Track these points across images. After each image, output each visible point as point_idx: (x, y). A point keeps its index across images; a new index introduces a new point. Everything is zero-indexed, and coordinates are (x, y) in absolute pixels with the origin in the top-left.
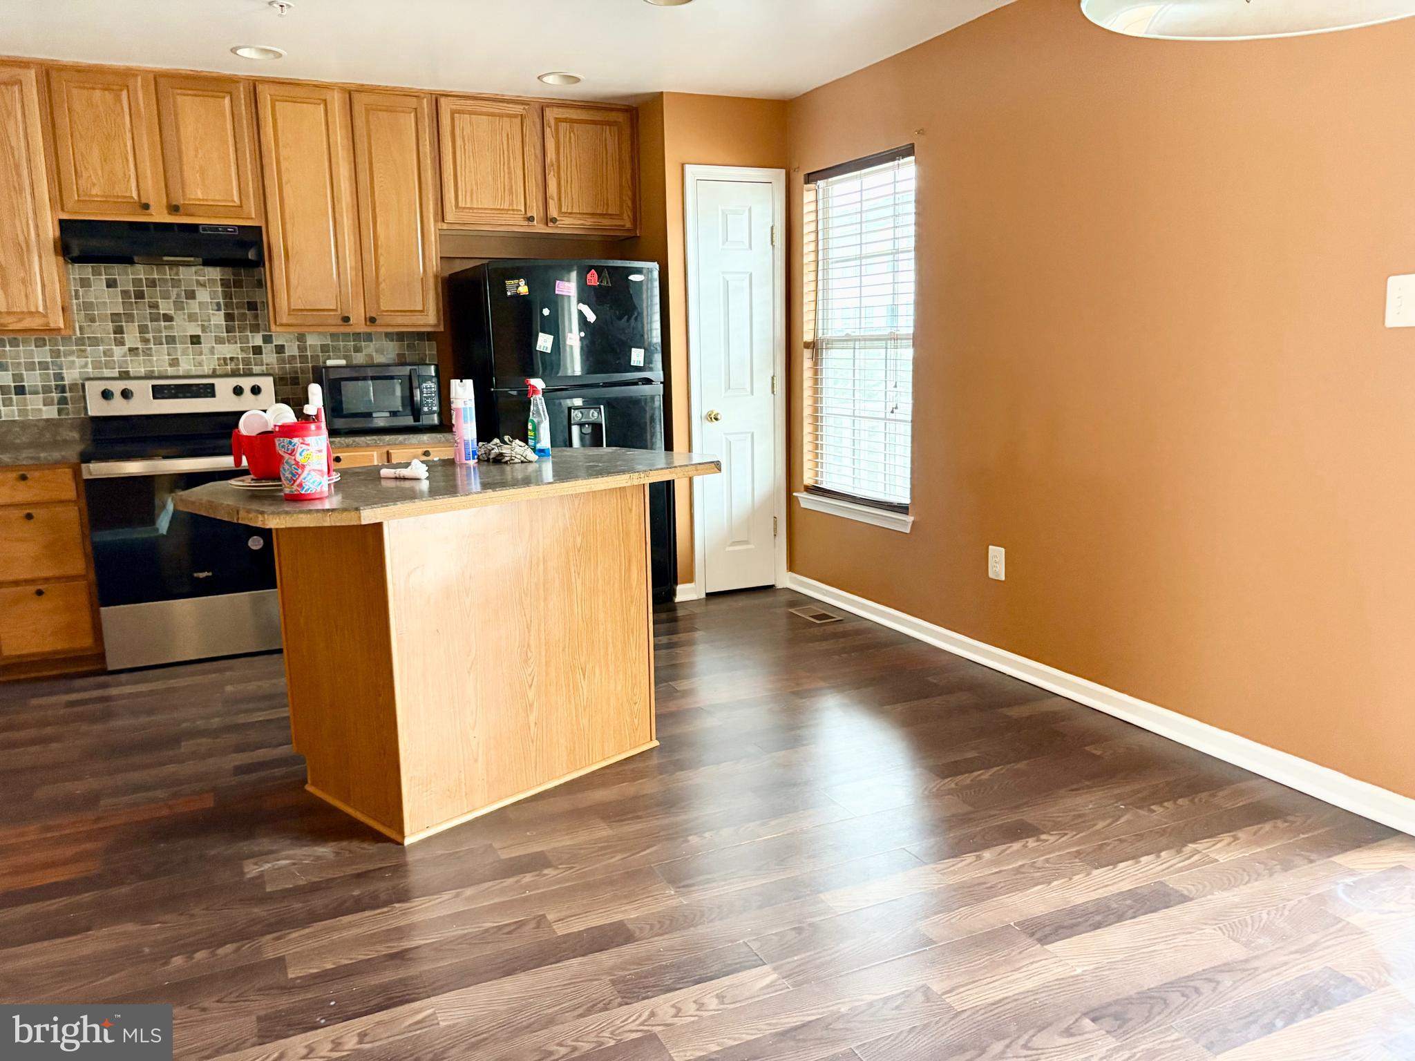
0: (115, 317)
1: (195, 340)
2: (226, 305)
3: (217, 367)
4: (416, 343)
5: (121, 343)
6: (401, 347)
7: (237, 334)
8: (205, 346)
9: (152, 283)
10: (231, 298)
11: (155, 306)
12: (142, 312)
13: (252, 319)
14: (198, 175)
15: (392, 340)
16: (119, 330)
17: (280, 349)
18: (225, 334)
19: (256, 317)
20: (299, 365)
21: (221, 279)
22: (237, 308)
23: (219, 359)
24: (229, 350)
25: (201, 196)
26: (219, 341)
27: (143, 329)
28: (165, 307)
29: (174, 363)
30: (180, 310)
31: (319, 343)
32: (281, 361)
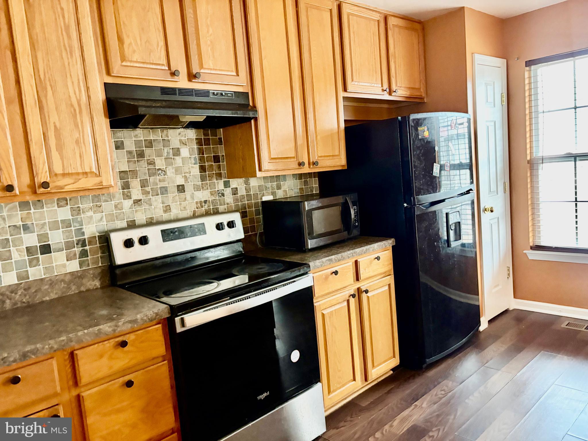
0: (123, 174)
1: (181, 189)
2: (200, 160)
3: (196, 210)
4: (308, 180)
5: (128, 196)
6: (301, 184)
7: (208, 182)
8: (188, 194)
9: (150, 144)
10: (203, 154)
11: (151, 163)
12: (142, 167)
13: (217, 170)
14: (209, 49)
15: (296, 179)
16: (126, 186)
17: (235, 192)
18: (200, 183)
19: (219, 167)
20: (246, 202)
21: (196, 139)
22: (207, 161)
23: (197, 203)
24: (204, 195)
25: (212, 67)
26: (197, 188)
27: (144, 184)
28: (160, 163)
29: (167, 209)
30: (170, 165)
31: (257, 185)
32: (236, 200)
